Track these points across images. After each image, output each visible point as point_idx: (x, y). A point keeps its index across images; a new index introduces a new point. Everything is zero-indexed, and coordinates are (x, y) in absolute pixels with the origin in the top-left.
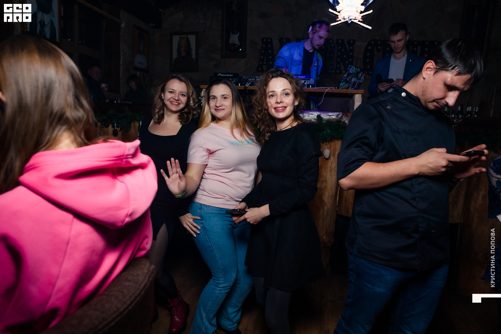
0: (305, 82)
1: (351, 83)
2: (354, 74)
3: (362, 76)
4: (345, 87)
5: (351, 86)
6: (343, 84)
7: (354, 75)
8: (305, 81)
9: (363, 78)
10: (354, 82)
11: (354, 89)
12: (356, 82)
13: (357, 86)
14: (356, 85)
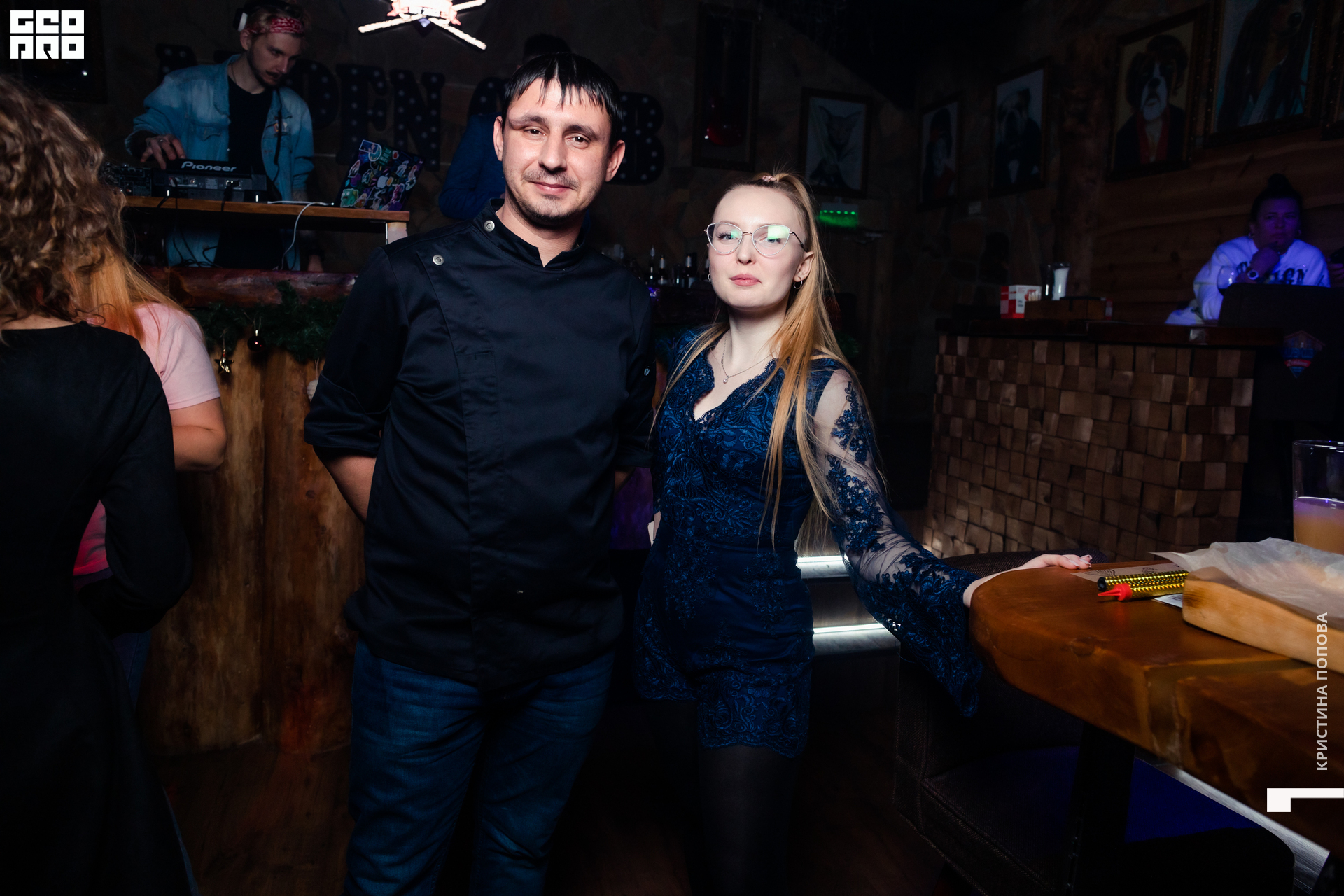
0: (236, 184)
1: (376, 191)
2: (381, 165)
3: (407, 172)
4: (358, 200)
5: (377, 200)
6: (352, 194)
7: (383, 169)
8: (237, 179)
9: (412, 177)
10: (386, 187)
11: (390, 209)
12: (391, 189)
13: (396, 199)
14: (394, 195)
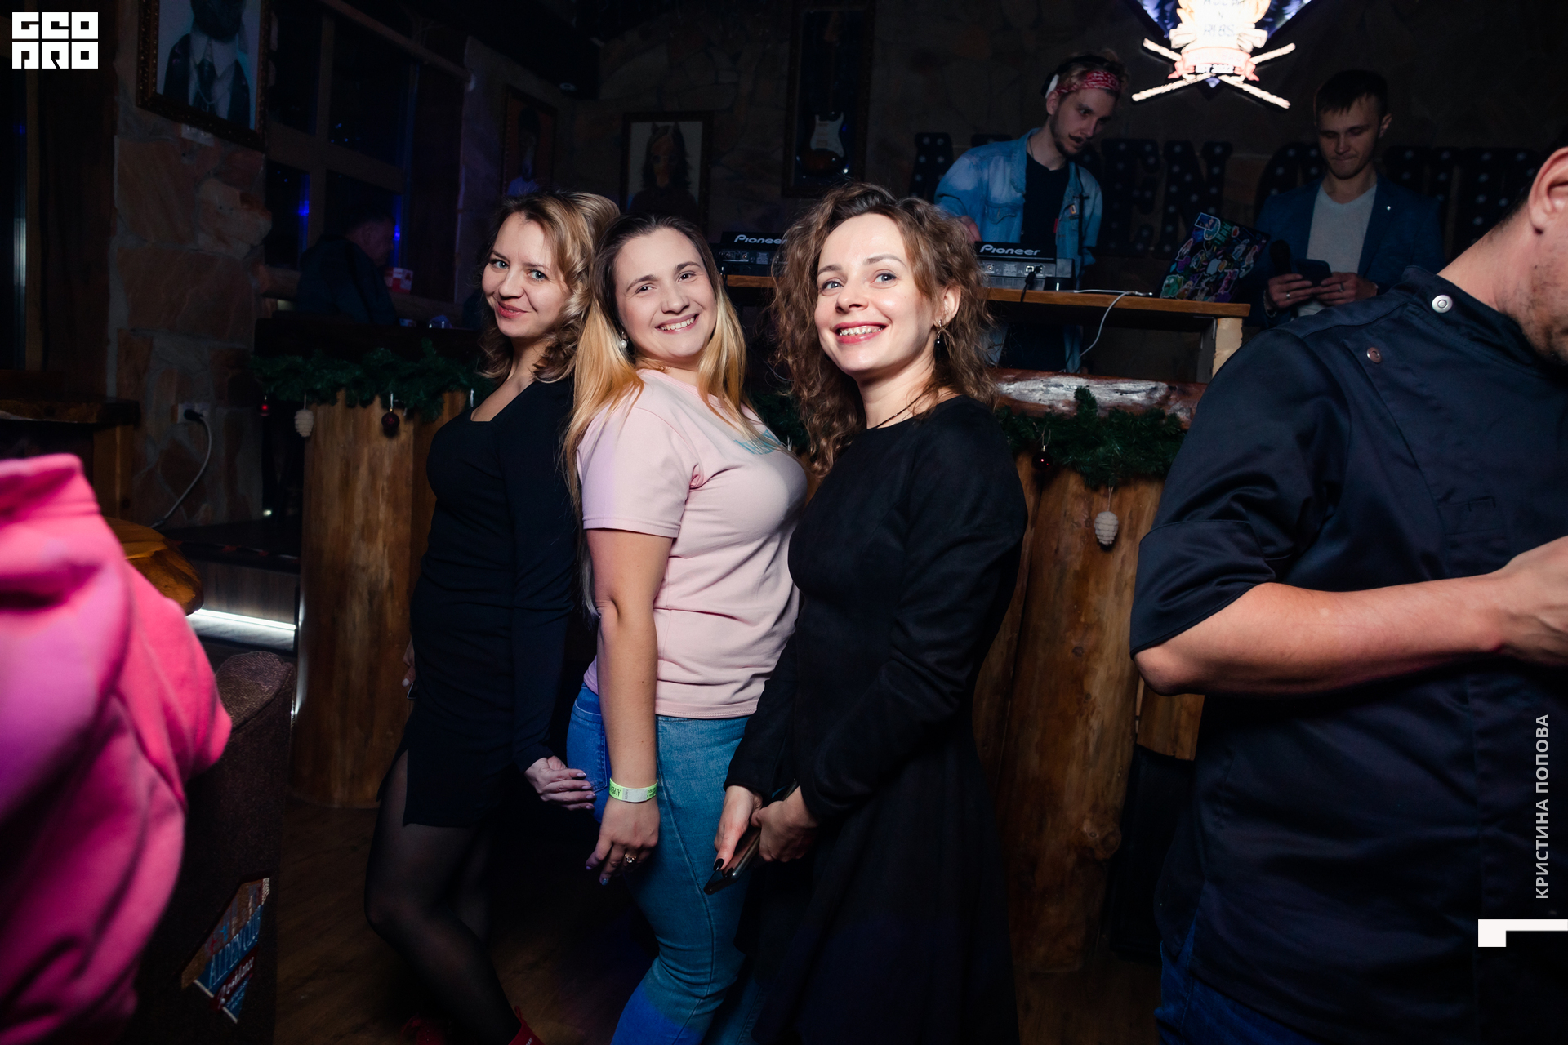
0: (1038, 270)
1: (1204, 277)
2: (1216, 244)
3: (1245, 253)
4: (1181, 290)
5: (1203, 290)
6: (1176, 281)
7: (1218, 250)
8: (1039, 265)
9: (1249, 261)
10: (1217, 273)
11: (1216, 301)
12: (1222, 275)
13: (1226, 290)
14: (1224, 284)
